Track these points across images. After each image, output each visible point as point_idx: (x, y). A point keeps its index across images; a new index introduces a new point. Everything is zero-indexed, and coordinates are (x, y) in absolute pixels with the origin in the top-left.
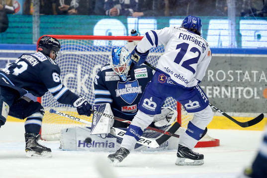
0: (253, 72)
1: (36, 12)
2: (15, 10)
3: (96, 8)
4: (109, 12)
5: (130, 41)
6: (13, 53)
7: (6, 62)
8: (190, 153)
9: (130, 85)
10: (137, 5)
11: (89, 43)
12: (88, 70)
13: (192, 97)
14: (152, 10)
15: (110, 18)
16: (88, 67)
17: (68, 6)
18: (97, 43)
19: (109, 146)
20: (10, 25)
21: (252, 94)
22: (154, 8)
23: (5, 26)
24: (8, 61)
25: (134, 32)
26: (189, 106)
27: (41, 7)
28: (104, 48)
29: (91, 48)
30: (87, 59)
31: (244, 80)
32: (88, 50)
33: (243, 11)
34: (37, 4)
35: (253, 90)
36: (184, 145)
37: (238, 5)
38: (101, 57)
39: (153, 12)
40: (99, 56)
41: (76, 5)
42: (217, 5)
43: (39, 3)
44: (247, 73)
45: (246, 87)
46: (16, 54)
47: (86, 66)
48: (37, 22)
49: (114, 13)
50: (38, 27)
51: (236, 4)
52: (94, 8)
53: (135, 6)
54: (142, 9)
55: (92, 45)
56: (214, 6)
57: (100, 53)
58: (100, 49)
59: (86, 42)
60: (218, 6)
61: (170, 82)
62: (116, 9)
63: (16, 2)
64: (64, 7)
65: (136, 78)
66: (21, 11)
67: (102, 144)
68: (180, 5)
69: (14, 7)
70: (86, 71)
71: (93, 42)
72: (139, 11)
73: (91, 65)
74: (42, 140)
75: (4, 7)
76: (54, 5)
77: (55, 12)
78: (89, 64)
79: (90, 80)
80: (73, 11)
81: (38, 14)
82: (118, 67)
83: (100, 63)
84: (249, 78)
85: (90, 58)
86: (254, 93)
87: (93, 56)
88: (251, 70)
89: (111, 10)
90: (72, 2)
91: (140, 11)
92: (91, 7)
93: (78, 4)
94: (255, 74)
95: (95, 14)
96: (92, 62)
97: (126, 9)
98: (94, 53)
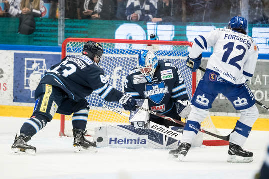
0: (264, 76)
1: (62, 16)
2: (41, 14)
3: (118, 13)
4: (129, 18)
5: (149, 45)
6: (39, 54)
7: (33, 62)
8: (241, 150)
9: (157, 87)
10: (156, 11)
11: (110, 47)
12: (109, 72)
13: (240, 95)
14: (171, 16)
15: (131, 23)
16: (109, 69)
17: (92, 12)
18: (118, 46)
19: (141, 143)
20: (36, 28)
21: (263, 97)
22: (172, 14)
23: (32, 29)
24: (35, 62)
25: (153, 37)
26: (238, 103)
27: (66, 11)
28: (124, 51)
29: (112, 51)
30: (108, 61)
31: (255, 84)
32: (109, 53)
33: (255, 19)
34: (62, 8)
35: (264, 93)
36: (235, 143)
37: (251, 13)
38: (122, 59)
39: (171, 18)
40: (119, 58)
41: (99, 10)
42: (231, 12)
43: (64, 8)
44: (258, 77)
45: (257, 90)
46: (42, 55)
47: (107, 67)
48: (62, 26)
49: (135, 18)
50: (62, 30)
51: (249, 12)
52: (116, 13)
53: (155, 12)
54: (161, 16)
55: (113, 48)
56: (228, 13)
57: (121, 56)
58: (121, 52)
59: (108, 45)
60: (232, 14)
61: (220, 80)
62: (137, 15)
63: (43, 7)
64: (88, 12)
65: (163, 79)
66: (47, 15)
67: (134, 141)
68: (197, 12)
69: (41, 12)
70: (107, 72)
71: (114, 45)
72: (158, 17)
73: (112, 67)
74: (65, 136)
75: (31, 11)
76: (78, 10)
77: (79, 17)
78: (110, 66)
79: (111, 81)
80: (96, 16)
81: (64, 18)
82: (143, 68)
83: (121, 65)
84: (260, 82)
85: (111, 60)
86: (265, 96)
87: (114, 58)
88: (262, 74)
89: (132, 15)
90: (95, 8)
91: (160, 17)
92: (113, 13)
93: (100, 9)
94: (266, 78)
95: (117, 19)
96: (113, 64)
97: (146, 15)
98: (115, 56)
